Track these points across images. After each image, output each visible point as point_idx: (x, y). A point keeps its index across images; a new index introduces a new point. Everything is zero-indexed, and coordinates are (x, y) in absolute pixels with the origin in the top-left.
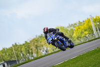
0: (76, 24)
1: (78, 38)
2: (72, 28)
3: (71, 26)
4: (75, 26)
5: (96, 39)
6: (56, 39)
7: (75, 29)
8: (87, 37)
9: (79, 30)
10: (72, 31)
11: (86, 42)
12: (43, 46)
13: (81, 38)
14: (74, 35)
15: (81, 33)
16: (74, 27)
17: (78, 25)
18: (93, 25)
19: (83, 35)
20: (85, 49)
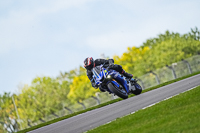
0: (73, 72)
1: (78, 100)
2: (67, 79)
3: (64, 77)
4: (73, 75)
6: (109, 77)
7: (73, 81)
8: (96, 98)
9: (80, 83)
10: (67, 87)
11: (94, 108)
12: (8, 117)
13: (83, 99)
14: (71, 93)
15: (85, 89)
16: (70, 78)
17: (78, 73)
19: (88, 94)
20: (93, 121)
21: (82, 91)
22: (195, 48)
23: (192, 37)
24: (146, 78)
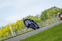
1: (2, 37)
5: (13, 37)
6: (30, 23)
11: (7, 39)
15: (4, 34)
17: (2, 28)
18: (11, 28)
21: (3, 34)
22: (38, 20)
23: (37, 17)
24: (23, 30)
